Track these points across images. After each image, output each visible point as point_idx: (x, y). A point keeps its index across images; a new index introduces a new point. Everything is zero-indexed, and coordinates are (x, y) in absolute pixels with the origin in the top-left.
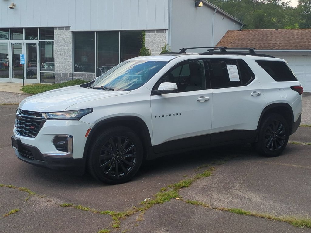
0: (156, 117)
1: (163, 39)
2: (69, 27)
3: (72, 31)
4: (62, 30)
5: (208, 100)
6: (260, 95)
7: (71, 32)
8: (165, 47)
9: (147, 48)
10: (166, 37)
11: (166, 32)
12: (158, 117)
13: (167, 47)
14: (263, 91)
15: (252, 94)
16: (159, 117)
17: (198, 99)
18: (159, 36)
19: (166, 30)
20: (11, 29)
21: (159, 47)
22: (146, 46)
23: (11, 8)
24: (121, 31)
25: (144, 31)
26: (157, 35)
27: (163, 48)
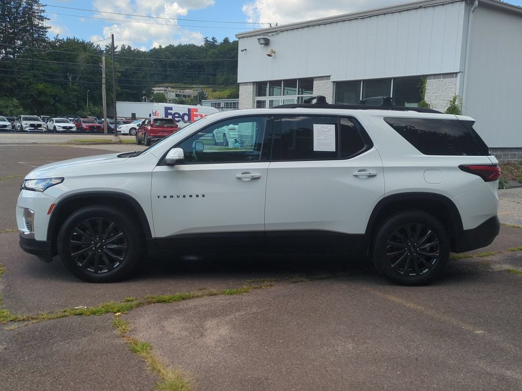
0: (159, 197)
1: (452, 88)
2: (330, 76)
3: (334, 82)
4: (322, 81)
5: (258, 178)
6: (374, 176)
7: (332, 83)
8: (455, 100)
9: (428, 103)
10: (456, 85)
11: (456, 77)
12: (162, 197)
13: (457, 100)
14: (383, 169)
15: (356, 173)
16: (165, 197)
17: (239, 175)
18: (445, 83)
19: (457, 73)
20: (271, 82)
21: (444, 100)
22: (426, 99)
23: (269, 55)
24: (395, 79)
25: (426, 77)
26: (443, 81)
27: (451, 101)
